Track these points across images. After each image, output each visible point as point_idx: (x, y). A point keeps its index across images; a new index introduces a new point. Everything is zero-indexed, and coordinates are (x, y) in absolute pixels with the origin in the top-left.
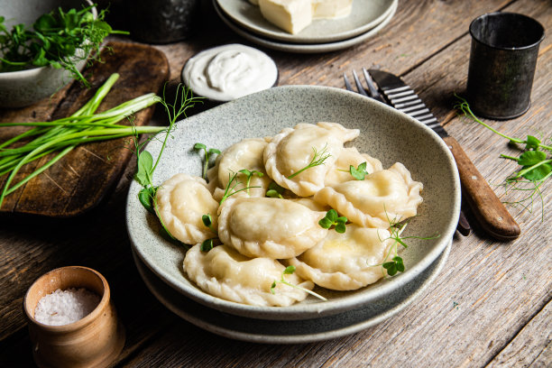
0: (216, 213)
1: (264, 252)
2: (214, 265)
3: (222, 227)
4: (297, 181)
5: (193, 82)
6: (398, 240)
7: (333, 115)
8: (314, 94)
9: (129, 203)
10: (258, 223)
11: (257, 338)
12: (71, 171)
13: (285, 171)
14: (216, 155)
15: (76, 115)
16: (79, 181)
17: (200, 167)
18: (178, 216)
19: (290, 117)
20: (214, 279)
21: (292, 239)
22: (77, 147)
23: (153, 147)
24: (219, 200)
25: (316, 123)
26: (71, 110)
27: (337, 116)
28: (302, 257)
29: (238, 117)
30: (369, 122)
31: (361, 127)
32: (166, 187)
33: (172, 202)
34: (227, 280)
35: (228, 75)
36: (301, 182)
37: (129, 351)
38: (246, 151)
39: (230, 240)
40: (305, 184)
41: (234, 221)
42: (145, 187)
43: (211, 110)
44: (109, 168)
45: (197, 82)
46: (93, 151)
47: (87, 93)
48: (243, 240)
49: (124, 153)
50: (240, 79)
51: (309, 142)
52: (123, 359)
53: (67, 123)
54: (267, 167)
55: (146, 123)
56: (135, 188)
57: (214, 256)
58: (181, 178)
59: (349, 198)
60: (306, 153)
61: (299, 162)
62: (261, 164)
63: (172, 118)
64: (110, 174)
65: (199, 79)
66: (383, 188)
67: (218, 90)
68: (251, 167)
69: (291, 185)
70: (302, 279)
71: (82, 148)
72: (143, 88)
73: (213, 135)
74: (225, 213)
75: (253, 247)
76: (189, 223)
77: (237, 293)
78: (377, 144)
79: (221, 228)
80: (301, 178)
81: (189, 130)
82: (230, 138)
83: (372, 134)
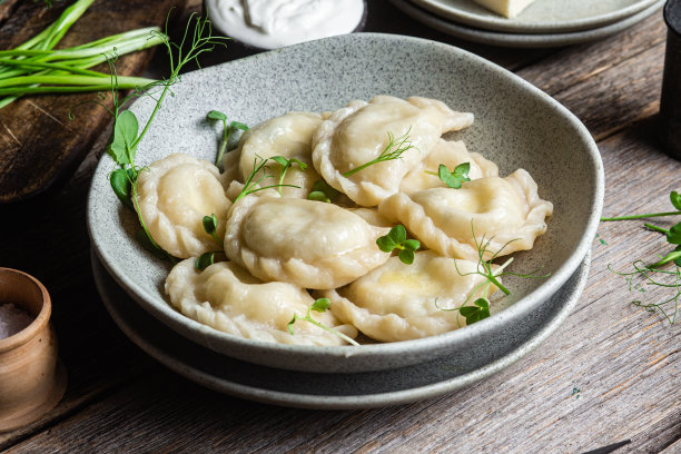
0: (225, 216)
1: (287, 275)
2: (209, 286)
3: (231, 234)
4: (357, 180)
5: (220, 13)
6: (491, 279)
7: (436, 88)
8: (410, 51)
9: (94, 185)
10: (284, 232)
11: (259, 392)
12: (10, 135)
13: (341, 164)
14: (241, 131)
15: (25, 48)
16: (19, 151)
17: (214, 148)
18: (167, 213)
19: (368, 84)
20: (207, 304)
21: (330, 260)
22: (20, 99)
23: (142, 107)
24: (233, 198)
25: (407, 97)
26: (16, 39)
27: (442, 90)
28: (346, 290)
29: (285, 77)
30: (490, 104)
31: (478, 112)
32: (154, 169)
33: (160, 191)
34: (226, 307)
35: (279, 8)
36: (363, 183)
37: (70, 405)
38: (289, 130)
39: (240, 254)
40: (368, 186)
41: (249, 227)
42: (122, 166)
43: (241, 60)
44: (70, 136)
45: (227, 13)
46: (46, 109)
47: (45, 15)
48: (259, 254)
49: (96, 115)
50: (298, 15)
51: (385, 123)
52: (60, 416)
53: (7, 59)
54: (315, 155)
55: (137, 73)
56: (107, 165)
57: (212, 274)
58: (180, 161)
59: (429, 211)
60: (377, 139)
61: (363, 153)
62: (306, 151)
63: (176, 66)
64: (70, 145)
65: (232, 9)
66: (484, 200)
67: (260, 30)
68: (292, 154)
69: (347, 186)
70: (340, 321)
71: (28, 102)
72: (139, 15)
73: (241, 101)
74: (238, 215)
75: (271, 265)
76: (183, 225)
77: (238, 326)
78: (499, 139)
79: (229, 236)
80: (365, 177)
81: (202, 88)
82: (267, 108)
83: (494, 123)
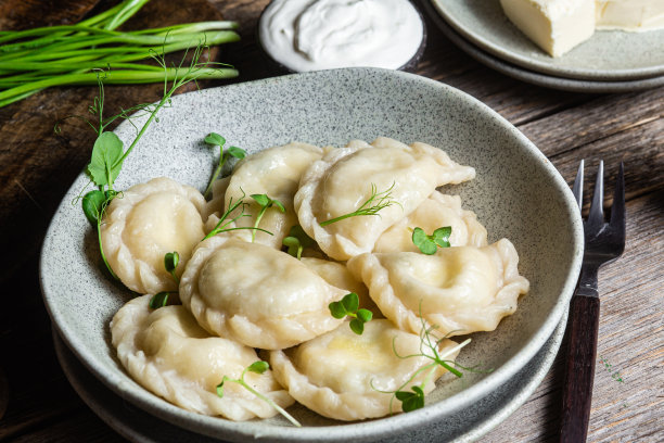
0: (189, 255)
1: (229, 331)
3: (188, 276)
4: (332, 232)
6: (439, 361)
18: (129, 244)
20: (142, 353)
21: (275, 321)
24: (207, 232)
25: (411, 143)
28: (292, 352)
29: (293, 104)
30: (495, 161)
31: (482, 167)
32: (129, 195)
33: (128, 220)
34: (158, 360)
36: (338, 236)
40: (341, 240)
41: (205, 273)
42: (100, 187)
48: (207, 305)
54: (297, 198)
57: (157, 319)
58: (163, 186)
59: (393, 280)
60: (361, 190)
61: (342, 204)
62: (293, 189)
66: (452, 272)
69: (321, 236)
70: (277, 385)
73: (244, 125)
74: (199, 257)
75: (215, 319)
76: (144, 260)
77: (166, 382)
79: (185, 279)
80: (341, 229)
81: (204, 109)
